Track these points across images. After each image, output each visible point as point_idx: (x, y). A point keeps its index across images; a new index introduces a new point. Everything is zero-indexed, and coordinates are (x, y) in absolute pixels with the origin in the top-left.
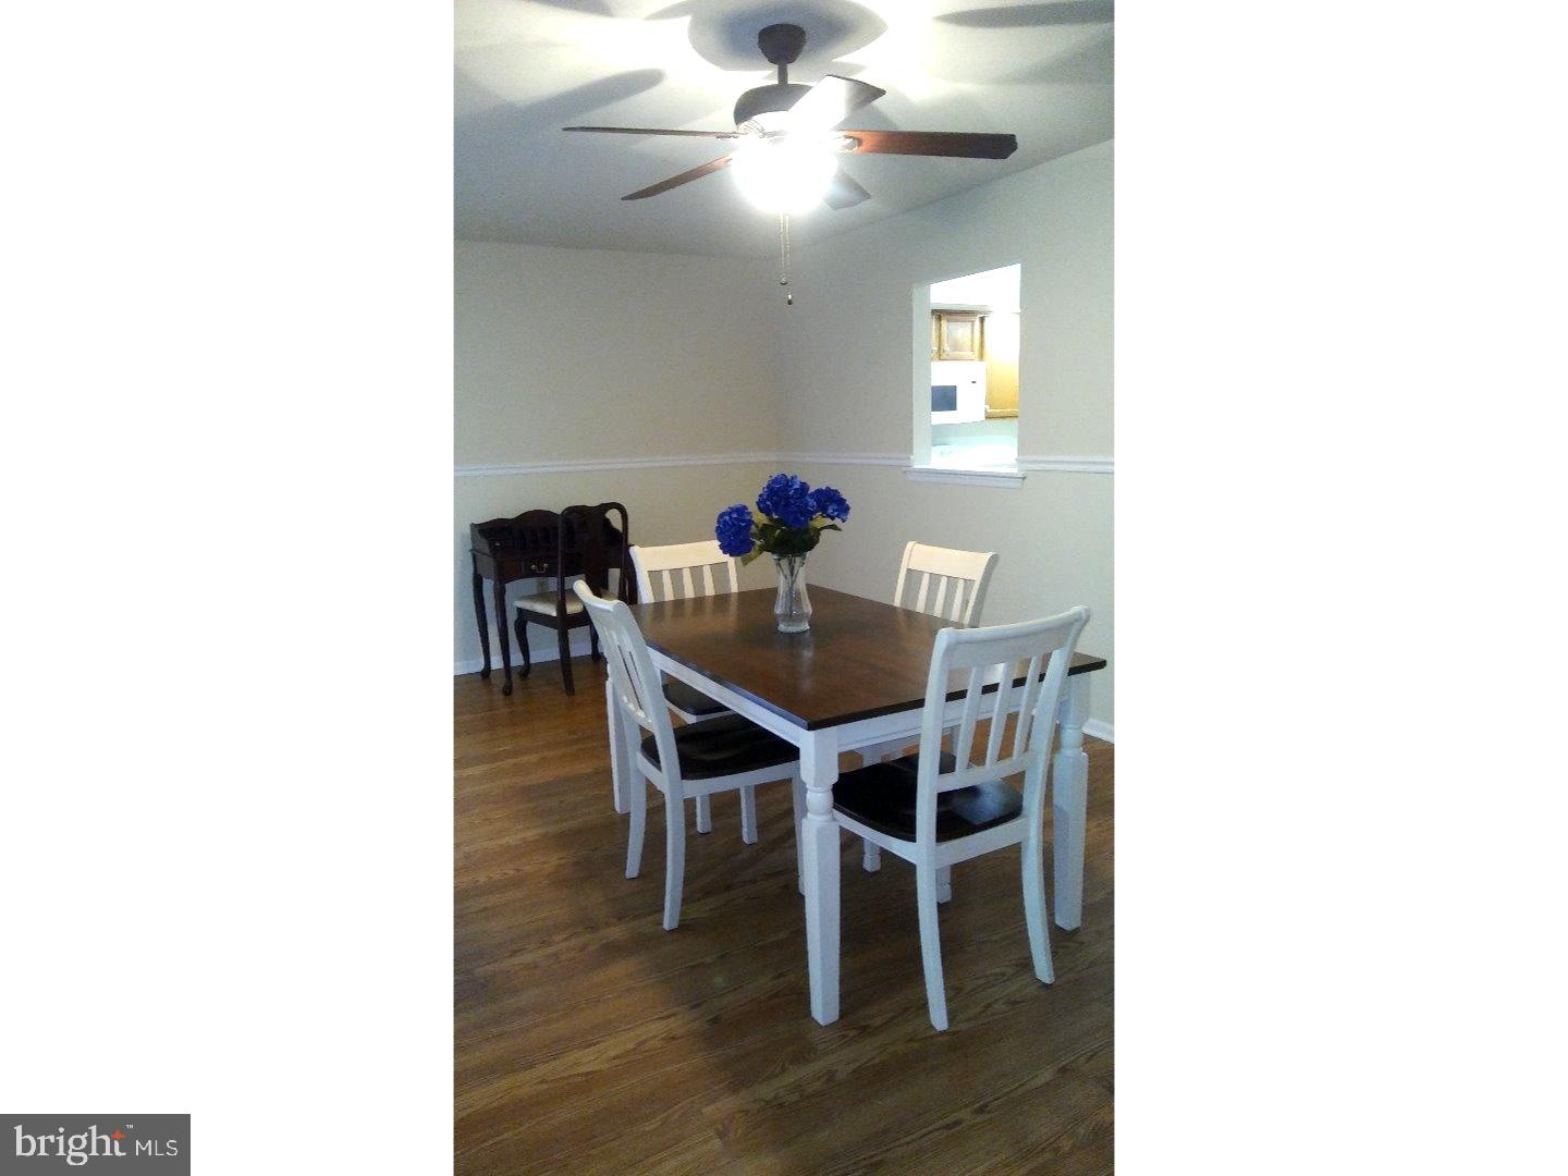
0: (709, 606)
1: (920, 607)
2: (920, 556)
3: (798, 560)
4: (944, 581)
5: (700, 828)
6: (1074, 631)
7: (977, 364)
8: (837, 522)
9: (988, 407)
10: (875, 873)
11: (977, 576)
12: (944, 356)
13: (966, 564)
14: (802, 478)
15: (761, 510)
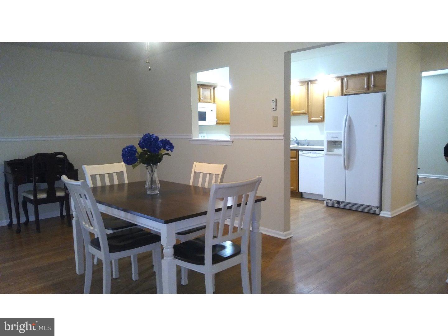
0: (116, 189)
1: (200, 185)
2: (199, 167)
3: (155, 166)
4: (208, 175)
5: (114, 277)
6: (257, 184)
7: (212, 104)
8: (169, 152)
9: (217, 120)
10: (186, 285)
11: (220, 173)
12: (201, 101)
13: (216, 169)
14: (156, 135)
15: (140, 146)
